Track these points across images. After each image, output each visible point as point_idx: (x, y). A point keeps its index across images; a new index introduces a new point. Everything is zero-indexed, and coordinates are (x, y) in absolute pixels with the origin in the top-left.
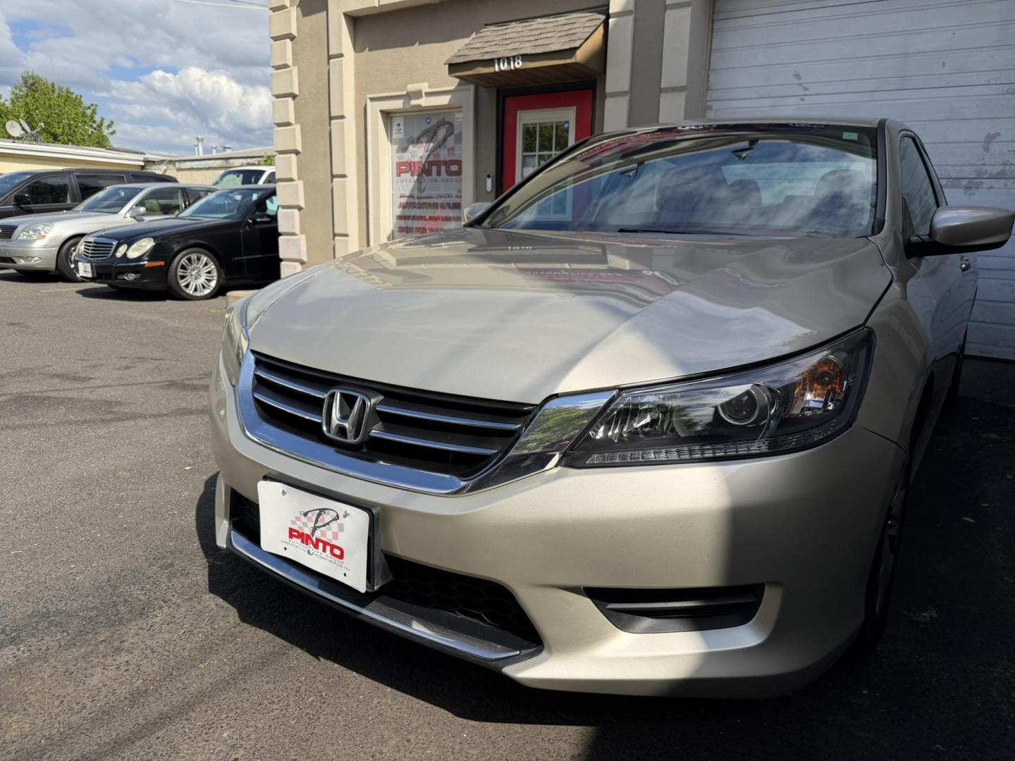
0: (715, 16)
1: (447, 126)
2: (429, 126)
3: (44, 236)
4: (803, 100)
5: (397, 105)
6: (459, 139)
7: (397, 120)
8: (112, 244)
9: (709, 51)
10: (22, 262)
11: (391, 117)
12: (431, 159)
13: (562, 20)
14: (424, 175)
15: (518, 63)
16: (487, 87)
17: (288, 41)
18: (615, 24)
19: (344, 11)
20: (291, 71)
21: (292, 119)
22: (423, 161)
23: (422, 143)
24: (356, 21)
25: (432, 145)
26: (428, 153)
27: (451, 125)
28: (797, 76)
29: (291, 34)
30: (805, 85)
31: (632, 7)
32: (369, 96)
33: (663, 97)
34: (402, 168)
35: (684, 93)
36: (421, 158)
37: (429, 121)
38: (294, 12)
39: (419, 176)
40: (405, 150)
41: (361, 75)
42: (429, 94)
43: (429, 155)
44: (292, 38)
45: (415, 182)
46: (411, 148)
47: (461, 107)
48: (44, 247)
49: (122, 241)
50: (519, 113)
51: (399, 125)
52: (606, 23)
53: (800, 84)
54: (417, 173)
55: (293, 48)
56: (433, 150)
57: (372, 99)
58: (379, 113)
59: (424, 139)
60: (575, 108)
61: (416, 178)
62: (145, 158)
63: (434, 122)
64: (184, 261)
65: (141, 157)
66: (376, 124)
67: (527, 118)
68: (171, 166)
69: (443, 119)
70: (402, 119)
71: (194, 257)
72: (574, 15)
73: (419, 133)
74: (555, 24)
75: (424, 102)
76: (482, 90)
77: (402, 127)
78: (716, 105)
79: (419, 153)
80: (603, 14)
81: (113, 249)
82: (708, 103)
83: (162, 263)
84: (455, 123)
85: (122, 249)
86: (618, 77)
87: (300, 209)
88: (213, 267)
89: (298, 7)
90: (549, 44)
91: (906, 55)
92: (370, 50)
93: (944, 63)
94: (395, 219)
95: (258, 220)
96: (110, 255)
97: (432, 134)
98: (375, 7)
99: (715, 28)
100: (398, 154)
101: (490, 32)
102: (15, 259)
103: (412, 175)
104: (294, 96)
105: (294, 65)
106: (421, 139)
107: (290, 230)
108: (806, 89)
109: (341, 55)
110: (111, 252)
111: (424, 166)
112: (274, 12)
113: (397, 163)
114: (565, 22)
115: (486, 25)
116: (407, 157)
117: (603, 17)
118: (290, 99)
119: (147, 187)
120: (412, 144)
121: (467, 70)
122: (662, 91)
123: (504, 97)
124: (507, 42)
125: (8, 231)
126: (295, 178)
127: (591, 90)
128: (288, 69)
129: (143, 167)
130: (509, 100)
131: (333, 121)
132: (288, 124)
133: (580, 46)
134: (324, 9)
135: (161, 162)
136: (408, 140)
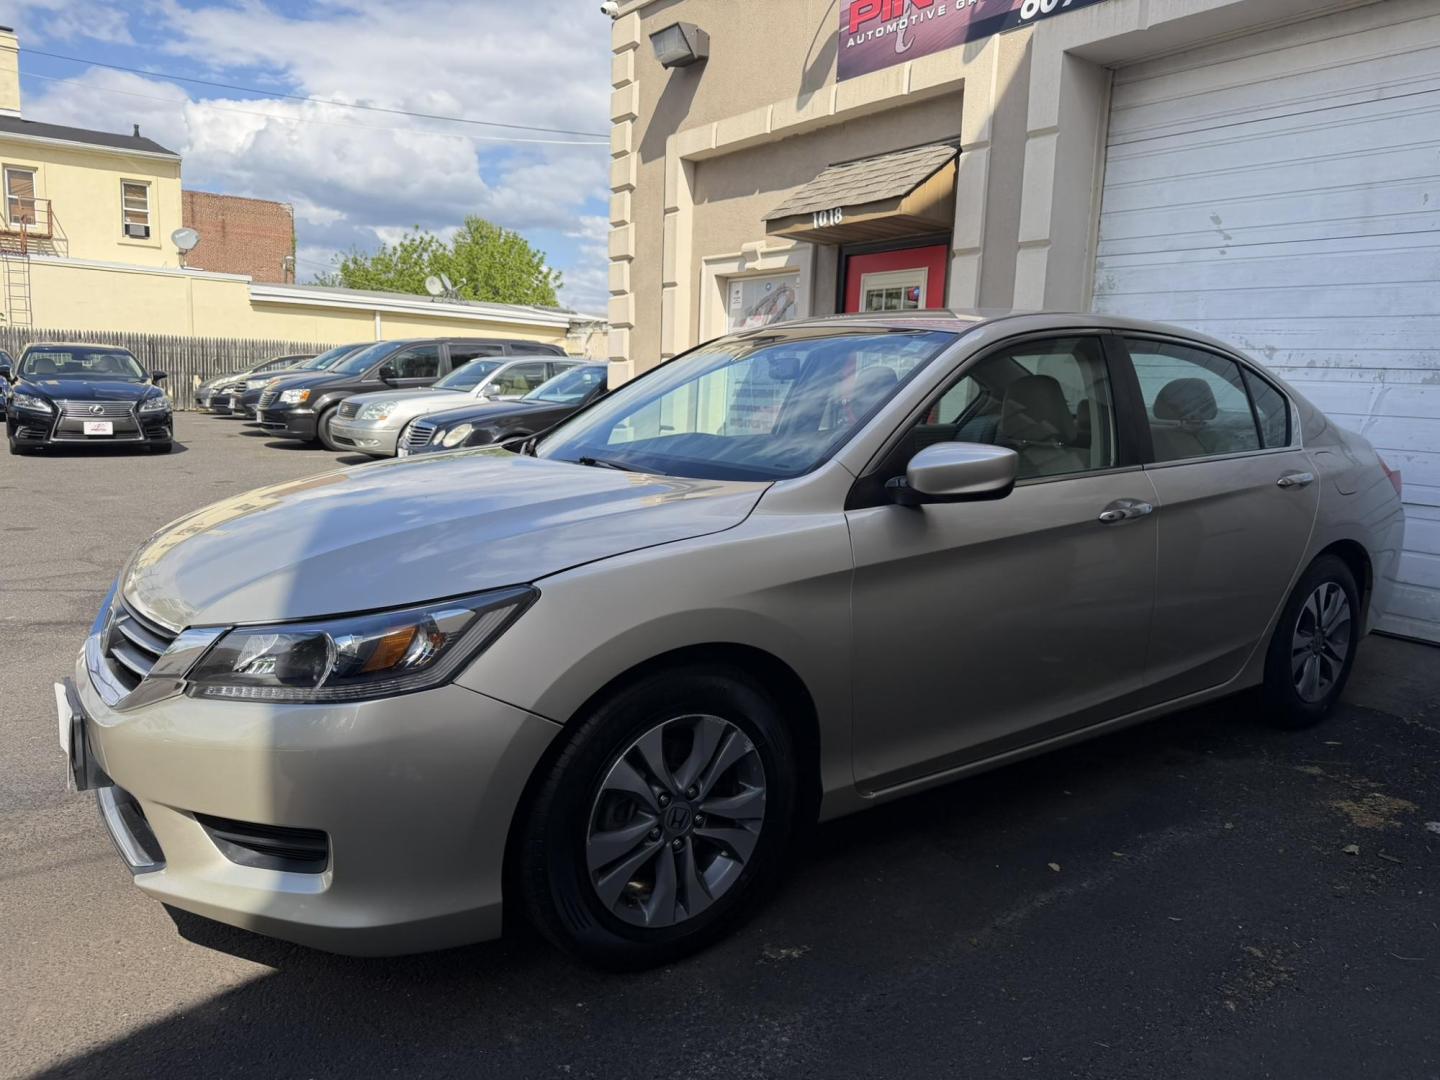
0: (1110, 139)
1: (787, 293)
2: (768, 293)
3: (386, 417)
4: (1223, 253)
5: (731, 268)
7: (738, 287)
8: (431, 430)
9: (1100, 188)
10: (362, 445)
11: (730, 283)
13: (910, 156)
15: (838, 218)
16: (827, 245)
17: (627, 192)
18: (968, 158)
19: (681, 155)
20: (627, 229)
21: (627, 288)
23: (760, 315)
24: (696, 166)
25: (770, 317)
27: (790, 293)
28: (1216, 220)
29: (629, 184)
30: (1226, 232)
31: (986, 137)
32: (704, 258)
33: (1021, 255)
35: (1047, 249)
37: (769, 286)
38: (634, 158)
40: (743, 322)
41: (697, 230)
42: (766, 255)
44: (630, 188)
46: (750, 318)
47: (798, 270)
48: (385, 428)
49: (440, 426)
50: (864, 277)
51: (738, 292)
52: (956, 157)
53: (1220, 231)
55: (632, 201)
56: (771, 323)
57: (708, 262)
58: (714, 280)
59: (763, 310)
60: (927, 269)
62: (571, 319)
63: (774, 289)
66: (712, 292)
67: (873, 281)
68: (598, 329)
69: (784, 284)
70: (741, 284)
72: (926, 149)
73: (758, 301)
74: (902, 162)
75: (760, 264)
76: (823, 249)
77: (740, 295)
78: (1108, 262)
79: (755, 325)
80: (953, 146)
81: (431, 435)
82: (1099, 259)
84: (793, 291)
85: (440, 436)
86: (967, 231)
89: (639, 151)
90: (875, 192)
91: (1369, 185)
92: (709, 202)
93: (1426, 195)
96: (427, 442)
97: (771, 303)
98: (711, 149)
99: (1109, 156)
101: (829, 176)
102: (356, 441)
104: (630, 259)
105: (632, 221)
106: (760, 309)
108: (1228, 238)
109: (675, 209)
110: (429, 439)
112: (617, 158)
114: (911, 160)
115: (830, 165)
116: (745, 327)
117: (953, 151)
118: (625, 262)
119: (509, 361)
120: (750, 315)
121: (785, 228)
122: (1020, 246)
123: (848, 257)
124: (837, 189)
125: (354, 410)
126: (627, 356)
127: (946, 246)
128: (626, 226)
129: (568, 330)
130: (854, 261)
131: (665, 289)
132: (622, 293)
133: (908, 194)
134: (663, 153)
135: (588, 323)
136: (746, 310)
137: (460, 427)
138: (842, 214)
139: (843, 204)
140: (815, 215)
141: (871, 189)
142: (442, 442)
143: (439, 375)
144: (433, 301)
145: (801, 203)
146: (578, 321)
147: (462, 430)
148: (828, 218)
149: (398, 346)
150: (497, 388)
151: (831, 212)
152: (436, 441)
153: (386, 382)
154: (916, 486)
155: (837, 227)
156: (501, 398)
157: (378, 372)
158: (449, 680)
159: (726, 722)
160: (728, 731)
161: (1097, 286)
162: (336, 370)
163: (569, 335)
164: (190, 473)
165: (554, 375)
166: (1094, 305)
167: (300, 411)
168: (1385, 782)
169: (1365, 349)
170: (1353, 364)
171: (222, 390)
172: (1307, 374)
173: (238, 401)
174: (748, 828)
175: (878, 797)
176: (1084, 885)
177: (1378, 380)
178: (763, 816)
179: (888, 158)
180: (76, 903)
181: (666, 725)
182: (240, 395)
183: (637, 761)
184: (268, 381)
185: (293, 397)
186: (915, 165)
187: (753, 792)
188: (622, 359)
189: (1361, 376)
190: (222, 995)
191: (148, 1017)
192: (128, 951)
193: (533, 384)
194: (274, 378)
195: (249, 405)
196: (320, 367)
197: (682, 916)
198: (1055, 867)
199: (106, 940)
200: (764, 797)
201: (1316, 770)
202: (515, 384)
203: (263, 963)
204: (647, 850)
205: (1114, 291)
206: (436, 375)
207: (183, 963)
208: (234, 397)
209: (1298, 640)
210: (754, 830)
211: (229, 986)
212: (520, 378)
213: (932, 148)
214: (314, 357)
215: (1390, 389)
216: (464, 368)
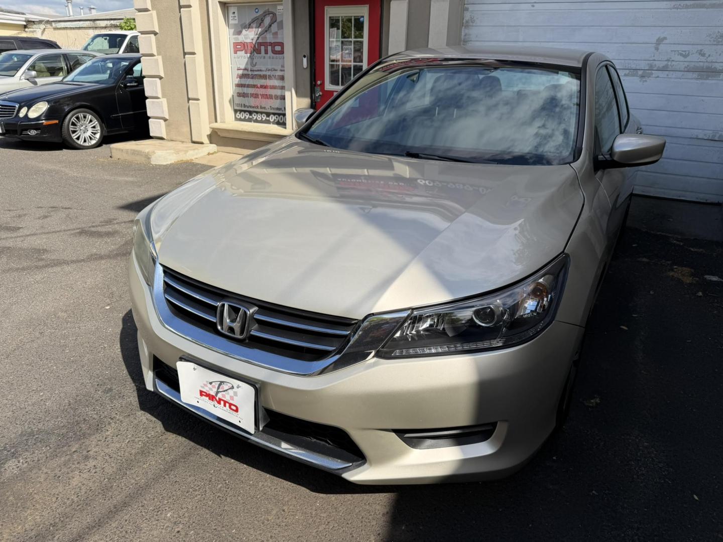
1: (271, 15)
2: (257, 15)
6: (281, 26)
7: (234, 10)
8: (15, 107)
11: (228, 7)
12: (260, 40)
14: (255, 53)
22: (254, 42)
23: (252, 28)
25: (260, 30)
26: (257, 36)
27: (274, 15)
34: (238, 47)
36: (253, 40)
37: (257, 10)
39: (251, 54)
40: (239, 33)
43: (258, 38)
45: (248, 58)
46: (244, 32)
49: (23, 104)
50: (326, 8)
51: (234, 13)
54: (249, 51)
56: (261, 34)
58: (218, 3)
59: (254, 25)
60: (368, 6)
61: (249, 55)
62: (26, 18)
63: (261, 12)
64: (74, 119)
65: (23, 17)
66: (217, 12)
67: (332, 11)
68: (48, 26)
69: (268, 9)
70: (236, 8)
71: (81, 115)
73: (250, 20)
77: (236, 14)
78: (471, 8)
79: (250, 36)
81: (16, 111)
82: (465, 6)
83: (57, 121)
84: (277, 13)
85: (24, 111)
87: (161, 78)
88: (97, 123)
94: (234, 87)
95: (128, 84)
96: (14, 115)
97: (260, 21)
100: (234, 36)
103: (246, 53)
106: (252, 25)
107: (154, 95)
110: (15, 113)
111: (255, 46)
113: (234, 43)
116: (241, 38)
119: (36, 53)
120: (244, 28)
129: (25, 27)
131: (182, 9)
132: (146, 10)
135: (40, 22)
136: (242, 25)
137: (38, 104)
142: (26, 115)
146: (31, 20)
147: (40, 106)
150: (33, 73)
152: (22, 115)
154: (615, 158)
158: (553, 319)
163: (26, 30)
166: (463, 32)
198: (625, 328)
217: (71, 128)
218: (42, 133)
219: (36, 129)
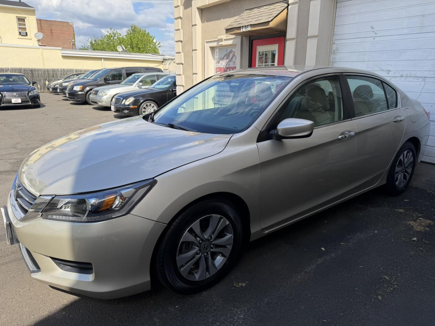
1: (233, 53)
2: (227, 53)
3: (107, 94)
4: (374, 39)
5: (214, 44)
6: (236, 58)
7: (217, 50)
8: (121, 99)
9: (335, 17)
10: (100, 104)
11: (214, 49)
12: (227, 66)
13: (272, 7)
15: (249, 28)
16: (245, 37)
17: (180, 19)
18: (291, 8)
19: (197, 7)
20: (180, 32)
21: (181, 51)
22: (225, 67)
23: (224, 59)
24: (202, 10)
25: (228, 60)
26: (226, 64)
28: (372, 28)
29: (180, 17)
30: (375, 32)
31: (297, 0)
32: (205, 41)
33: (309, 40)
34: (217, 70)
35: (317, 38)
36: (224, 66)
38: (182, 8)
40: (219, 62)
41: (204, 32)
42: (226, 40)
43: (227, 65)
44: (181, 18)
46: (221, 62)
47: (236, 45)
48: (107, 98)
49: (124, 98)
50: (258, 47)
51: (217, 52)
52: (287, 7)
53: (373, 32)
54: (222, 72)
55: (181, 22)
56: (228, 63)
57: (207, 42)
58: (209, 48)
59: (225, 58)
60: (278, 44)
62: (163, 58)
63: (228, 51)
64: (145, 106)
66: (208, 52)
67: (260, 49)
68: (172, 61)
69: (232, 50)
70: (218, 49)
71: (148, 104)
73: (224, 56)
74: (269, 9)
75: (224, 43)
76: (244, 38)
77: (218, 53)
78: (337, 42)
79: (223, 64)
80: (286, 3)
81: (121, 101)
82: (333, 41)
83: (137, 107)
84: (235, 52)
85: (124, 101)
86: (291, 32)
87: (183, 86)
88: (156, 108)
89: (183, 5)
90: (261, 19)
91: (423, 16)
92: (207, 22)
94: (215, 92)
95: (174, 90)
96: (120, 103)
97: (228, 56)
98: (207, 5)
99: (337, 6)
100: (217, 64)
101: (246, 14)
102: (97, 102)
104: (181, 42)
105: (182, 29)
108: (376, 34)
109: (196, 25)
111: (225, 69)
112: (176, 8)
113: (216, 68)
114: (273, 8)
115: (246, 10)
116: (219, 65)
117: (286, 5)
118: (180, 43)
119: (144, 75)
120: (221, 60)
121: (232, 32)
122: (308, 37)
123: (252, 40)
124: (249, 18)
125: (96, 93)
126: (182, 74)
127: (284, 37)
128: (180, 31)
129: (163, 62)
130: (254, 41)
131: (193, 52)
132: (179, 53)
133: (272, 20)
134: (191, 6)
135: (169, 59)
136: (220, 58)
137: (130, 98)
138: (251, 27)
139: (250, 24)
140: (241, 27)
141: (259, 18)
142: (124, 103)
143: (123, 79)
144: (120, 54)
145: (237, 23)
146: (166, 58)
147: (131, 99)
148: (246, 29)
149: (109, 71)
150: (141, 84)
151: (247, 26)
152: (123, 103)
153: (106, 82)
154: (280, 133)
155: (249, 31)
156: (143, 87)
157: (103, 79)
158: (128, 213)
159: (220, 216)
160: (221, 218)
161: (333, 50)
162: (90, 79)
163: (163, 63)
164: (47, 115)
165: (159, 79)
166: (332, 57)
167: (80, 93)
168: (423, 214)
169: (419, 71)
170: (415, 76)
171: (55, 85)
172: (400, 79)
173: (60, 89)
174: (228, 247)
175: (268, 232)
176: (332, 255)
177: (423, 81)
178: (232, 243)
179: (265, 7)
180: (16, 276)
181: (200, 220)
182: (60, 87)
183: (191, 231)
184: (69, 83)
185: (77, 88)
186: (274, 10)
187: (229, 236)
188: (180, 75)
189: (417, 80)
190: (63, 308)
191: (40, 318)
192: (33, 293)
193: (153, 82)
194: (71, 82)
195: (64, 91)
196: (85, 78)
197: (208, 276)
198: (323, 249)
199: (26, 289)
200: (233, 237)
201: (402, 211)
202: (147, 82)
203: (76, 296)
204: (197, 258)
205: (338, 52)
206: (122, 79)
207: (50, 297)
208: (59, 88)
209: (397, 169)
210: (230, 247)
211: (65, 305)
212: (148, 80)
213: (279, 4)
214: (83, 74)
215: (427, 84)
216: (130, 77)
217: (143, 110)
218: (129, 112)
219: (127, 110)
